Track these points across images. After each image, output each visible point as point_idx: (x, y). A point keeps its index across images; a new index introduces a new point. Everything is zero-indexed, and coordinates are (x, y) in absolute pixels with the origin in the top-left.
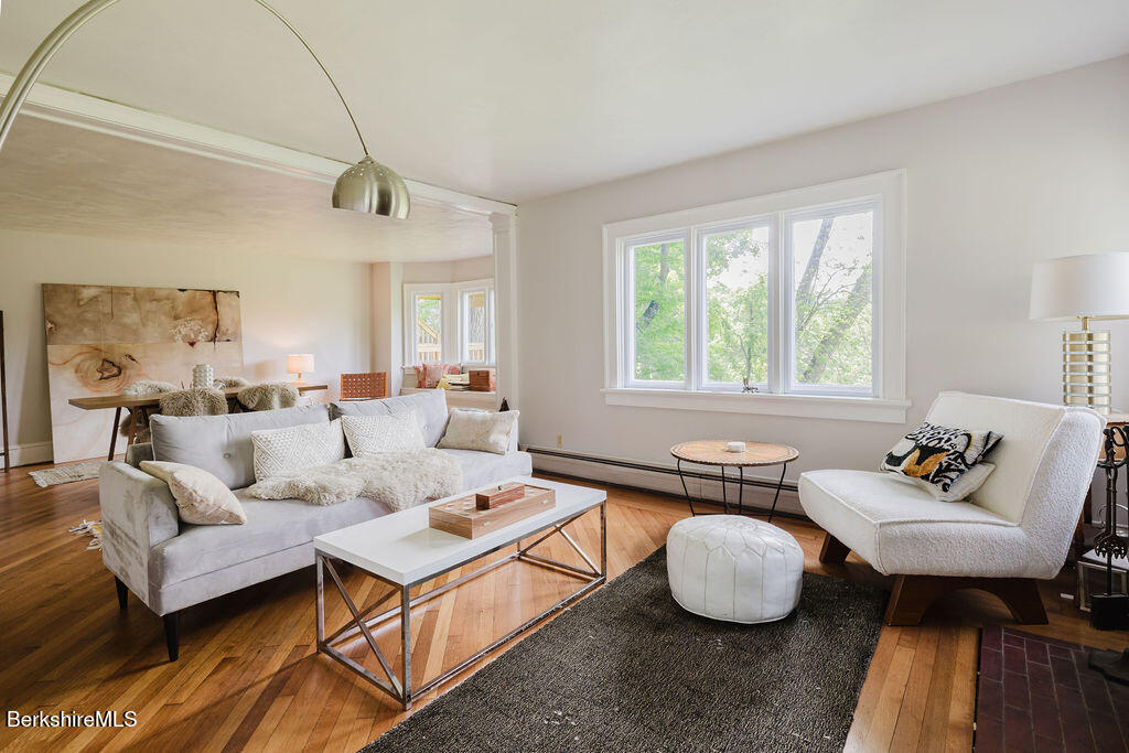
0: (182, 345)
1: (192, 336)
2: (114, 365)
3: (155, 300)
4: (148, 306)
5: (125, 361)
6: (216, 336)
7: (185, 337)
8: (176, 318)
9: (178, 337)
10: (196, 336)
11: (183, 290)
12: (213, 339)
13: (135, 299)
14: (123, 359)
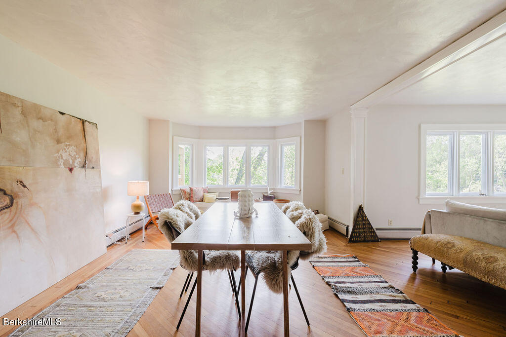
0: (64, 170)
1: (71, 161)
2: (5, 194)
3: (40, 118)
4: (35, 124)
5: (17, 188)
6: (85, 163)
7: (66, 163)
8: (58, 142)
9: (61, 162)
10: (73, 162)
11: (63, 114)
12: (84, 166)
13: (23, 113)
14: (15, 184)
